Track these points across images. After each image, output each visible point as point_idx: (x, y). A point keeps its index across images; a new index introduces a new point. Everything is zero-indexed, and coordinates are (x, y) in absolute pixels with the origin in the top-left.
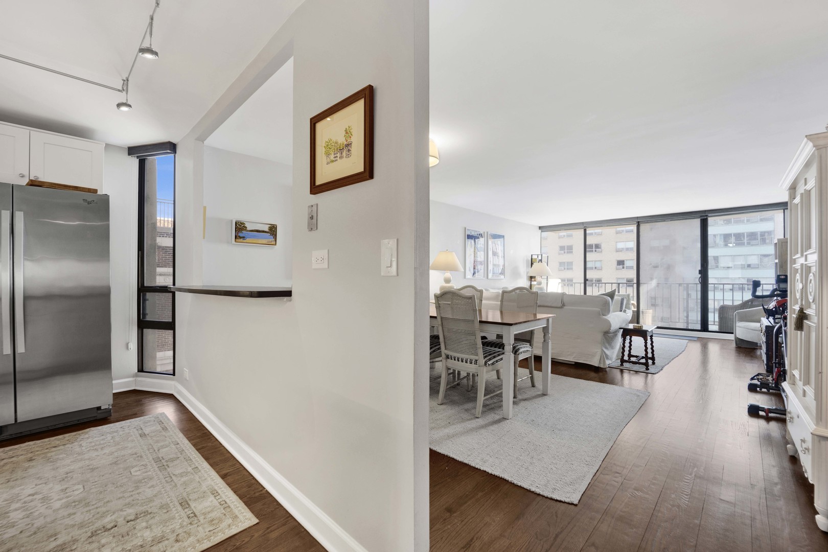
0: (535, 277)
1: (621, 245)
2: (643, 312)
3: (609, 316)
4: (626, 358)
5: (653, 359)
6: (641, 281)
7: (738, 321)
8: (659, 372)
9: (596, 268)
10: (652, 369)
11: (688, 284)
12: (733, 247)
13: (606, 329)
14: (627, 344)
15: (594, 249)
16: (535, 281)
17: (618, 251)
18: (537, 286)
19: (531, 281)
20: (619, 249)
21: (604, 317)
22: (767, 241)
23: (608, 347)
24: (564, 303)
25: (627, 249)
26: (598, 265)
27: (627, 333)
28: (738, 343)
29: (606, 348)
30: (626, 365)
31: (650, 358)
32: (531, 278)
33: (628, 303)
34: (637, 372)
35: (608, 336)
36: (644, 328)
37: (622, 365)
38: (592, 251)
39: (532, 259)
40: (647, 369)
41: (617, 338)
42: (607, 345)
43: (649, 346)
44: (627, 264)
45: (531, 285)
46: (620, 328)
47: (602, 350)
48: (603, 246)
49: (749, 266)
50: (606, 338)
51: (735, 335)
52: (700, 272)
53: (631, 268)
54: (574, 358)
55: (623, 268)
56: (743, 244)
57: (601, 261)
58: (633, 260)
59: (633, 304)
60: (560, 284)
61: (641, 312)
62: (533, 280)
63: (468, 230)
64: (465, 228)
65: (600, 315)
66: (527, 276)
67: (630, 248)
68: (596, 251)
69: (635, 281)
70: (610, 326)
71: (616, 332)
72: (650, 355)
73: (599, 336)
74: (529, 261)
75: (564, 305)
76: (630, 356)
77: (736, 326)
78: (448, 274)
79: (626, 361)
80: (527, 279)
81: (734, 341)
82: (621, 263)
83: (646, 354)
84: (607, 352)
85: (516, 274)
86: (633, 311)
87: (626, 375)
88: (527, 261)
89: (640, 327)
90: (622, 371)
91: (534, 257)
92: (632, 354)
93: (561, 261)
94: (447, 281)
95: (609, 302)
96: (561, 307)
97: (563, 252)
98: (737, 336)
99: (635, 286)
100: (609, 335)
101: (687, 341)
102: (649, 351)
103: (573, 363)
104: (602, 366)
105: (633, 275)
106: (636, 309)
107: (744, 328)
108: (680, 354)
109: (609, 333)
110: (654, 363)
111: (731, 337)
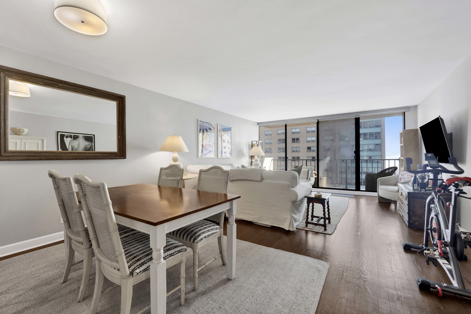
0: (254, 156)
1: (309, 139)
2: (321, 178)
3: (297, 187)
4: (309, 220)
5: (329, 219)
6: (320, 158)
7: (380, 185)
8: (334, 231)
9: (297, 151)
10: (329, 230)
11: (346, 160)
12: (363, 140)
13: (294, 199)
14: (311, 208)
15: (296, 141)
16: (254, 159)
17: (308, 142)
18: (255, 162)
19: (252, 159)
20: (308, 141)
21: (293, 189)
22: (378, 137)
23: (296, 212)
24: (263, 177)
25: (312, 141)
26: (298, 149)
27: (311, 200)
28: (380, 199)
29: (295, 214)
30: (310, 226)
31: (327, 219)
32: (252, 157)
33: (312, 173)
34: (317, 233)
35: (296, 205)
36: (323, 197)
37: (307, 226)
38: (295, 142)
39: (252, 144)
40: (325, 230)
41: (303, 204)
42: (295, 211)
43: (326, 210)
44: (312, 149)
45: (252, 162)
46: (305, 197)
47: (291, 216)
48: (300, 139)
49: (370, 150)
50: (294, 206)
51: (378, 194)
52: (355, 152)
53: (314, 151)
54: (270, 222)
55: (310, 151)
56: (367, 139)
57: (299, 147)
58: (315, 147)
59: (315, 173)
60: (272, 161)
61: (320, 179)
62: (253, 158)
63: (201, 121)
64: (198, 120)
65: (289, 187)
66: (249, 156)
67: (314, 140)
68: (297, 142)
69: (316, 159)
70: (297, 196)
71: (302, 201)
72: (327, 216)
73: (289, 205)
74: (250, 145)
75: (262, 179)
76: (313, 216)
77: (378, 188)
78: (176, 155)
79: (310, 223)
80: (249, 158)
81: (377, 197)
82: (309, 148)
83: (324, 214)
84: (295, 216)
85: (240, 154)
86: (315, 178)
87: (310, 236)
88: (249, 145)
89: (320, 195)
90: (307, 232)
91: (253, 143)
92: (314, 215)
93: (279, 147)
94: (175, 160)
95: (297, 176)
96: (261, 181)
97: (280, 142)
98: (380, 195)
99: (316, 161)
100: (296, 203)
101: (348, 198)
102: (327, 213)
103: (270, 226)
104: (291, 230)
105: (315, 154)
106: (316, 177)
107: (385, 190)
108: (346, 210)
109: (297, 202)
110: (329, 222)
111: (375, 194)
